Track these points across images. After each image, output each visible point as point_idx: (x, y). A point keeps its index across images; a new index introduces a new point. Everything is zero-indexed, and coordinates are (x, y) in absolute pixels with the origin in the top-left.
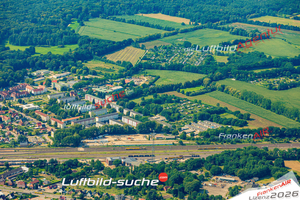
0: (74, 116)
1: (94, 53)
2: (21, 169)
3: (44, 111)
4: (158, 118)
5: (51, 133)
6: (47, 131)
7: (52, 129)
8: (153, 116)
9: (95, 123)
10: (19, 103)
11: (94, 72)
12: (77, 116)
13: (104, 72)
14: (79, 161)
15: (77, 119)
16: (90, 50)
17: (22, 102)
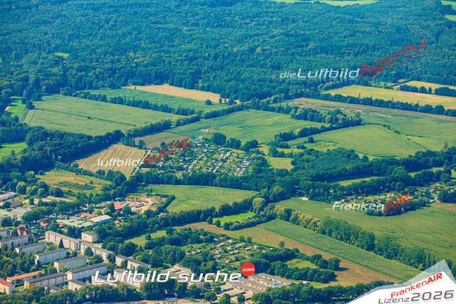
0: (28, 272)
1: (56, 156)
4: (177, 271)
8: (168, 267)
9: (67, 283)
11: (57, 192)
12: (34, 270)
13: (75, 191)
15: (35, 277)
16: (48, 151)
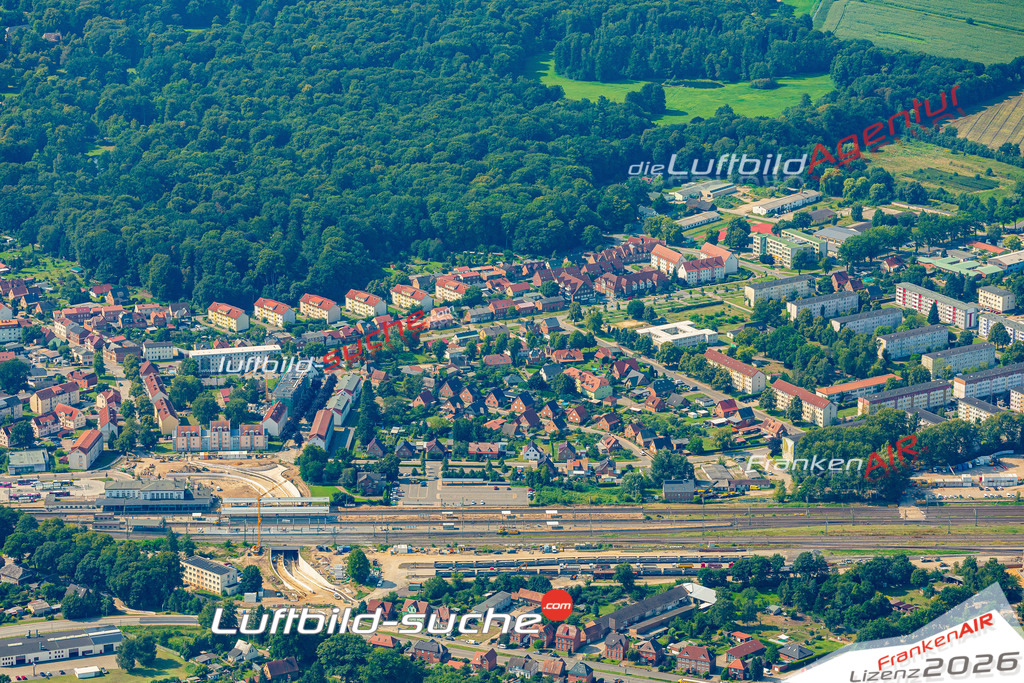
0: (864, 376)
2: (684, 592)
3: (739, 352)
5: (783, 446)
6: (761, 436)
7: (782, 427)
9: (953, 405)
10: (630, 317)
11: (914, 192)
12: (877, 373)
13: (956, 192)
14: (914, 562)
15: (879, 389)
16: (887, 98)
17: (646, 314)
